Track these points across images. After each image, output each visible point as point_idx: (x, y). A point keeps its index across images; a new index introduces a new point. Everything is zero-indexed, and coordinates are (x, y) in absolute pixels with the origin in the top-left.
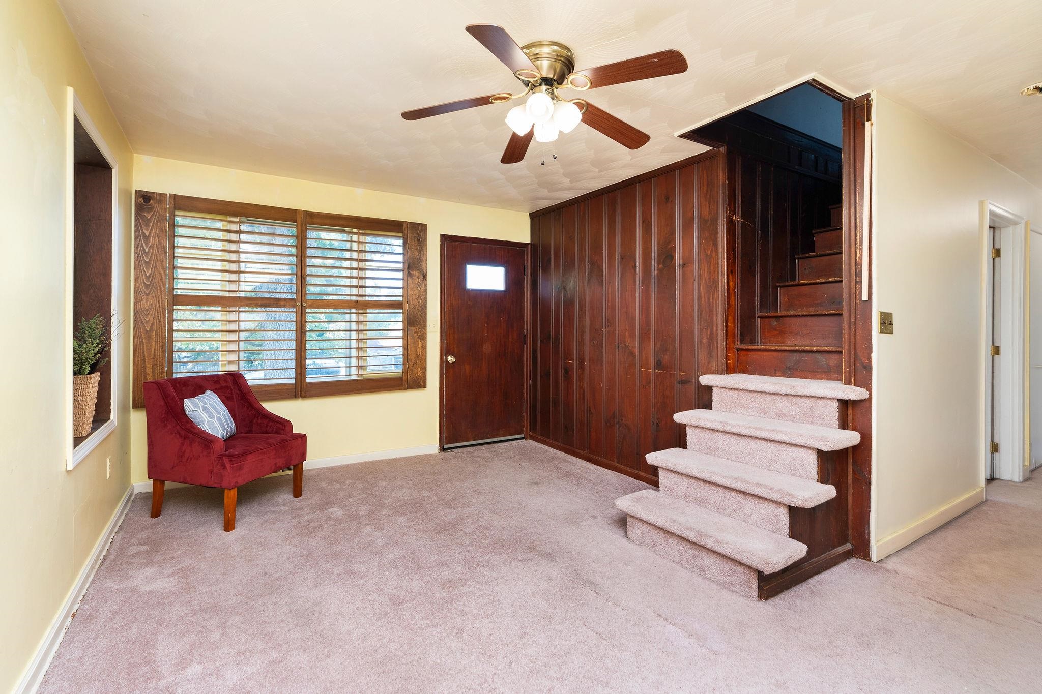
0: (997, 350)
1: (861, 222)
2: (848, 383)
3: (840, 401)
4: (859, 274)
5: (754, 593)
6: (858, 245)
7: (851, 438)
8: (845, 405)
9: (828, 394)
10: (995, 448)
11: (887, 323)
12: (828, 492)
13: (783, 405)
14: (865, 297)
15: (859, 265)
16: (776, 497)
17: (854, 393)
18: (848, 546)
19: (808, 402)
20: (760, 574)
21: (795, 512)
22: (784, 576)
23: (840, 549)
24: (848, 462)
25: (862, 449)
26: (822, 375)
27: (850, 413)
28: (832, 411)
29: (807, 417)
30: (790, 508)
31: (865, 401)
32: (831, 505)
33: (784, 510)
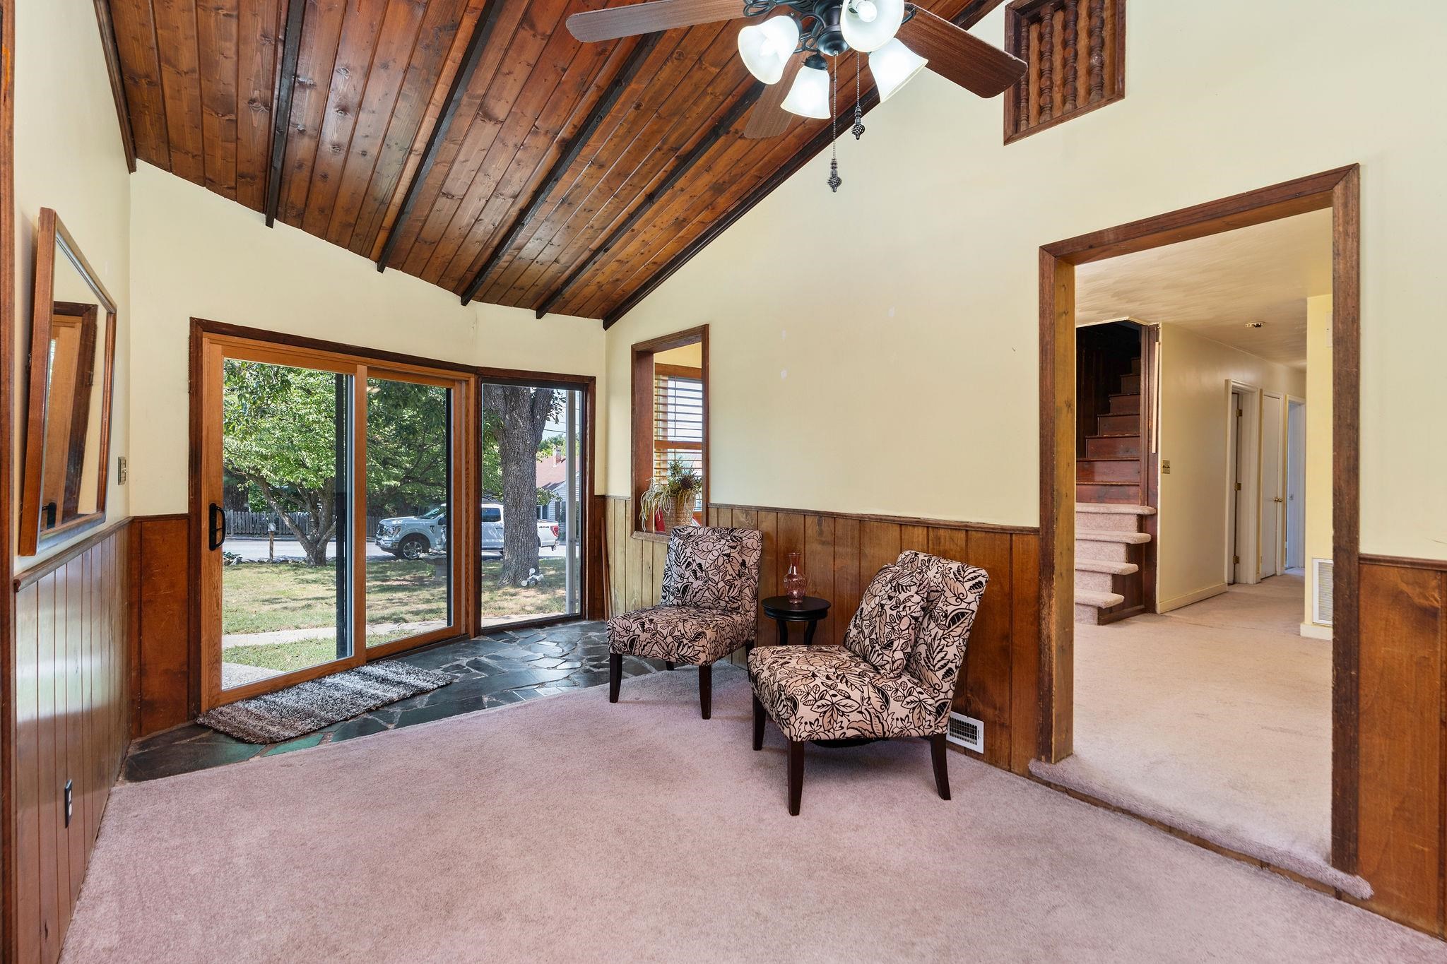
0: (1238, 487)
1: (1153, 403)
2: (1143, 504)
3: (1139, 515)
4: (1150, 436)
5: (1096, 622)
6: (1149, 418)
7: (1145, 537)
8: (1141, 518)
9: (1132, 511)
10: (1236, 560)
11: (1166, 467)
12: (1133, 567)
13: (1099, 519)
14: (1154, 451)
15: (1150, 430)
16: (1105, 570)
17: (1145, 510)
18: (1142, 607)
19: (1118, 517)
20: (1099, 609)
21: (1115, 577)
22: (1111, 612)
23: (1138, 607)
24: (1142, 554)
25: (1151, 545)
26: (1128, 499)
27: (1144, 522)
28: (1133, 522)
29: (1117, 527)
30: (1113, 575)
31: (1153, 516)
32: (1134, 577)
33: (1110, 578)
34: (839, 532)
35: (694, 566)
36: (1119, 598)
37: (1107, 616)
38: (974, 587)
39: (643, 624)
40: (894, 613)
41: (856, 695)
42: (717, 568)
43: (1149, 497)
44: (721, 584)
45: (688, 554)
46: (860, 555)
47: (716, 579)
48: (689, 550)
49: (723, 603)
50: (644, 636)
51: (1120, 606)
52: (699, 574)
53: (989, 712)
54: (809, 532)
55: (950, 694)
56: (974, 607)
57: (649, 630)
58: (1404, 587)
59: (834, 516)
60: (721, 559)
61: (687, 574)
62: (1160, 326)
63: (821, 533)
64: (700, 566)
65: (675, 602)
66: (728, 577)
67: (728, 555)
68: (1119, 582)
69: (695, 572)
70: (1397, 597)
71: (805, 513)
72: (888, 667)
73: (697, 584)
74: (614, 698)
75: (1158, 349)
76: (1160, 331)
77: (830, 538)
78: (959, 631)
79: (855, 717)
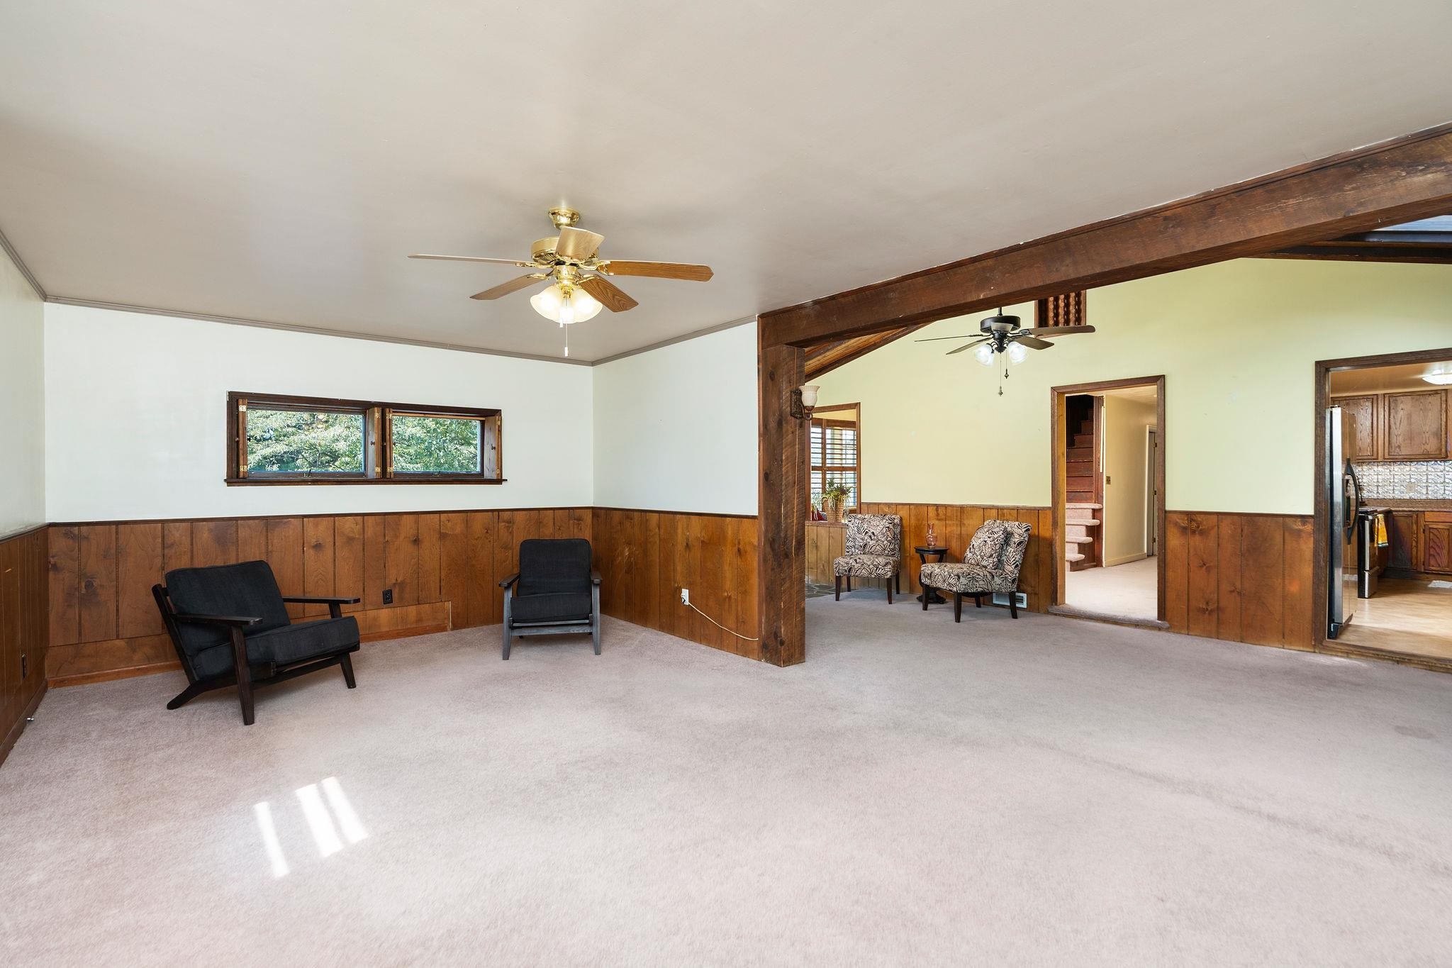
0: (1155, 493)
2: (1095, 502)
3: (1093, 509)
4: (1099, 462)
6: (1099, 451)
7: (1096, 522)
8: (1094, 510)
9: (1088, 507)
11: (1108, 480)
12: (1090, 539)
13: (1070, 512)
14: (1101, 471)
15: (1099, 458)
16: (1073, 541)
17: (1097, 506)
18: (1095, 563)
19: (1082, 511)
20: (1071, 562)
22: (1077, 565)
23: (1092, 564)
24: (1094, 531)
25: (1100, 526)
26: (1086, 500)
27: (1096, 513)
28: (1090, 513)
29: (1081, 517)
30: (1079, 544)
31: (1101, 510)
32: (1091, 545)
33: (1076, 545)
34: (948, 514)
35: (870, 534)
36: (1082, 556)
37: (1076, 566)
38: (1026, 531)
39: (856, 560)
40: (993, 543)
41: (981, 574)
42: (883, 534)
43: (1099, 499)
44: (886, 542)
45: (866, 528)
46: (961, 524)
47: (883, 539)
48: (865, 526)
49: (886, 552)
50: (856, 566)
51: (1083, 561)
52: (873, 538)
53: (1029, 589)
54: (930, 515)
55: (1017, 575)
56: (1026, 539)
57: (859, 563)
58: (1178, 520)
59: (946, 506)
60: (884, 530)
61: (866, 538)
62: (1104, 397)
63: (938, 515)
64: (873, 533)
65: (859, 552)
66: (889, 539)
67: (888, 527)
68: (1082, 547)
69: (870, 537)
70: (1176, 524)
71: (928, 505)
72: (991, 565)
73: (872, 543)
74: (837, 599)
75: (1103, 410)
76: (1105, 400)
77: (944, 517)
78: (1021, 549)
79: (981, 582)
